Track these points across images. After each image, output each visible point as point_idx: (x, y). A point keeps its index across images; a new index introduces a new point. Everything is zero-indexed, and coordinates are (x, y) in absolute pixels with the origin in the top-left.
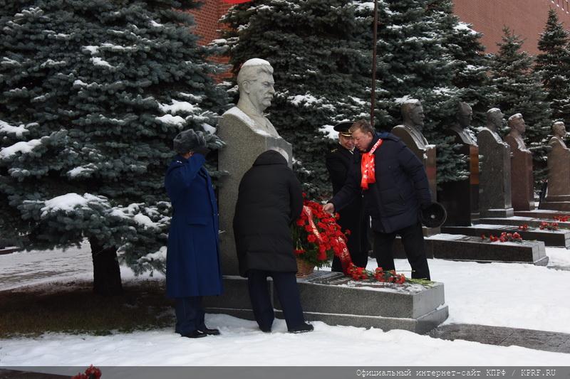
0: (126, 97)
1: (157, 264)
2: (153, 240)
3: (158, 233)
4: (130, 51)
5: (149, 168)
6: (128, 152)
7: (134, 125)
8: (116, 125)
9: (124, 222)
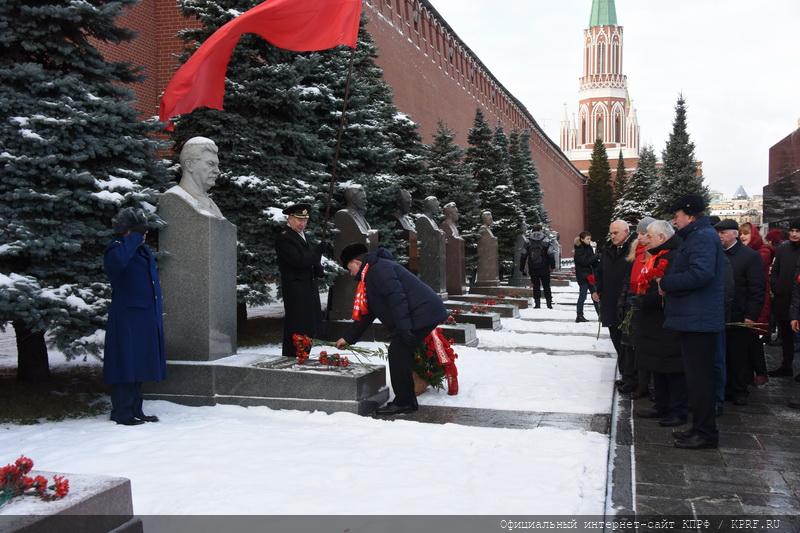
0: (60, 171)
1: (93, 348)
2: (88, 323)
3: (92, 316)
4: (64, 124)
5: (84, 246)
6: (59, 229)
7: (67, 201)
8: (48, 200)
9: (56, 304)
